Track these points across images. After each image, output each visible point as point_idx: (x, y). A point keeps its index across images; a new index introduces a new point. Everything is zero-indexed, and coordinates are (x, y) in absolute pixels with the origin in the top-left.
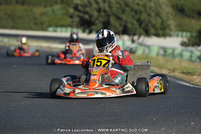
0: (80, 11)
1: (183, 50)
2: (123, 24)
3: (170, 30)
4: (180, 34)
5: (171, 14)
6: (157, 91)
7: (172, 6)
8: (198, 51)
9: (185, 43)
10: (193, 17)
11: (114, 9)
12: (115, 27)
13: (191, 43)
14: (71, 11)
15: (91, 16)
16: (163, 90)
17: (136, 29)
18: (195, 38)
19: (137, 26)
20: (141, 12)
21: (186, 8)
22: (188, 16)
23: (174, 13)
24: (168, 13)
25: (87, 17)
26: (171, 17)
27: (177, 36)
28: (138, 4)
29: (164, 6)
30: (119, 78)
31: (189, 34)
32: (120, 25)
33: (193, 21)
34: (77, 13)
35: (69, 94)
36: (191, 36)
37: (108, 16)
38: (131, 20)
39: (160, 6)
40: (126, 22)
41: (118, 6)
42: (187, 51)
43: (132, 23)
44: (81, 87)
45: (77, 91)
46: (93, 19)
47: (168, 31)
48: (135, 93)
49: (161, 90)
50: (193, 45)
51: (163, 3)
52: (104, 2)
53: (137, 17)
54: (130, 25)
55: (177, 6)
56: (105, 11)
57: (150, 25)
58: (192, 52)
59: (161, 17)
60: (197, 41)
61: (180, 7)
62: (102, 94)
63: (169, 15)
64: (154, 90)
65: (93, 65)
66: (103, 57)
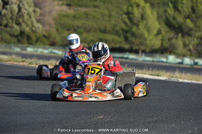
6: (141, 95)
16: (145, 94)
30: (110, 84)
45: (74, 95)
48: (123, 97)
49: (144, 93)
64: (138, 94)
65: (88, 73)
66: (96, 66)
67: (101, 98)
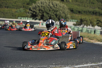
0: (32, 11)
1: (74, 27)
2: (49, 16)
3: (68, 19)
4: (72, 20)
5: (69, 12)
7: (69, 9)
8: (80, 27)
9: (75, 24)
10: (77, 13)
11: (46, 10)
12: (46, 17)
13: (77, 24)
14: (28, 10)
15: (36, 13)
17: (55, 18)
18: (79, 22)
19: (55, 17)
20: (57, 11)
21: (74, 10)
22: (75, 13)
23: (70, 12)
24: (67, 12)
25: (34, 13)
26: (69, 13)
27: (71, 21)
28: (56, 8)
29: (66, 9)
31: (77, 20)
32: (48, 17)
33: (77, 15)
34: (30, 11)
35: (29, 48)
36: (78, 21)
37: (43, 13)
38: (52, 14)
39: (65, 9)
40: (51, 15)
41: (47, 8)
42: (76, 27)
43: (53, 16)
44: (35, 45)
45: (33, 47)
46: (37, 14)
47: (67, 19)
48: (59, 48)
49: (74, 47)
50: (78, 25)
51: (66, 8)
52: (42, 7)
53: (55, 13)
54: (52, 16)
55: (70, 9)
56: (42, 11)
57: (60, 17)
58: (78, 28)
59: (65, 13)
60: (80, 23)
61: (71, 9)
62: (44, 49)
63: (68, 13)
64: (70, 47)
65: (42, 36)
66: (46, 32)
67: (47, 49)
